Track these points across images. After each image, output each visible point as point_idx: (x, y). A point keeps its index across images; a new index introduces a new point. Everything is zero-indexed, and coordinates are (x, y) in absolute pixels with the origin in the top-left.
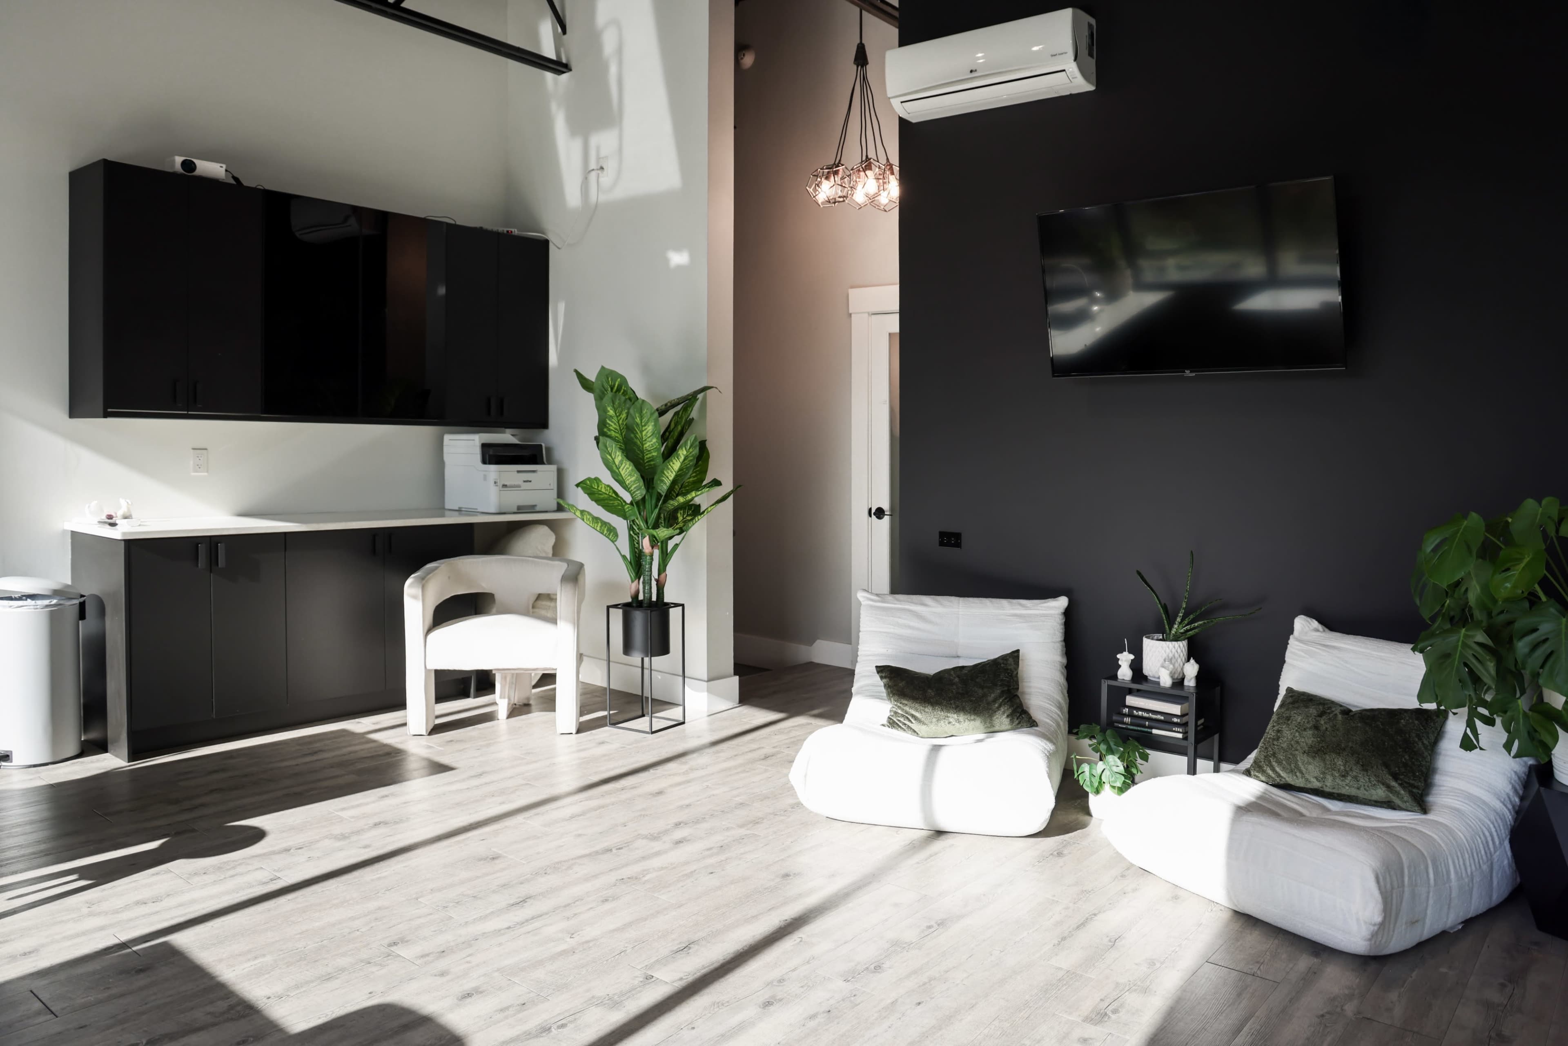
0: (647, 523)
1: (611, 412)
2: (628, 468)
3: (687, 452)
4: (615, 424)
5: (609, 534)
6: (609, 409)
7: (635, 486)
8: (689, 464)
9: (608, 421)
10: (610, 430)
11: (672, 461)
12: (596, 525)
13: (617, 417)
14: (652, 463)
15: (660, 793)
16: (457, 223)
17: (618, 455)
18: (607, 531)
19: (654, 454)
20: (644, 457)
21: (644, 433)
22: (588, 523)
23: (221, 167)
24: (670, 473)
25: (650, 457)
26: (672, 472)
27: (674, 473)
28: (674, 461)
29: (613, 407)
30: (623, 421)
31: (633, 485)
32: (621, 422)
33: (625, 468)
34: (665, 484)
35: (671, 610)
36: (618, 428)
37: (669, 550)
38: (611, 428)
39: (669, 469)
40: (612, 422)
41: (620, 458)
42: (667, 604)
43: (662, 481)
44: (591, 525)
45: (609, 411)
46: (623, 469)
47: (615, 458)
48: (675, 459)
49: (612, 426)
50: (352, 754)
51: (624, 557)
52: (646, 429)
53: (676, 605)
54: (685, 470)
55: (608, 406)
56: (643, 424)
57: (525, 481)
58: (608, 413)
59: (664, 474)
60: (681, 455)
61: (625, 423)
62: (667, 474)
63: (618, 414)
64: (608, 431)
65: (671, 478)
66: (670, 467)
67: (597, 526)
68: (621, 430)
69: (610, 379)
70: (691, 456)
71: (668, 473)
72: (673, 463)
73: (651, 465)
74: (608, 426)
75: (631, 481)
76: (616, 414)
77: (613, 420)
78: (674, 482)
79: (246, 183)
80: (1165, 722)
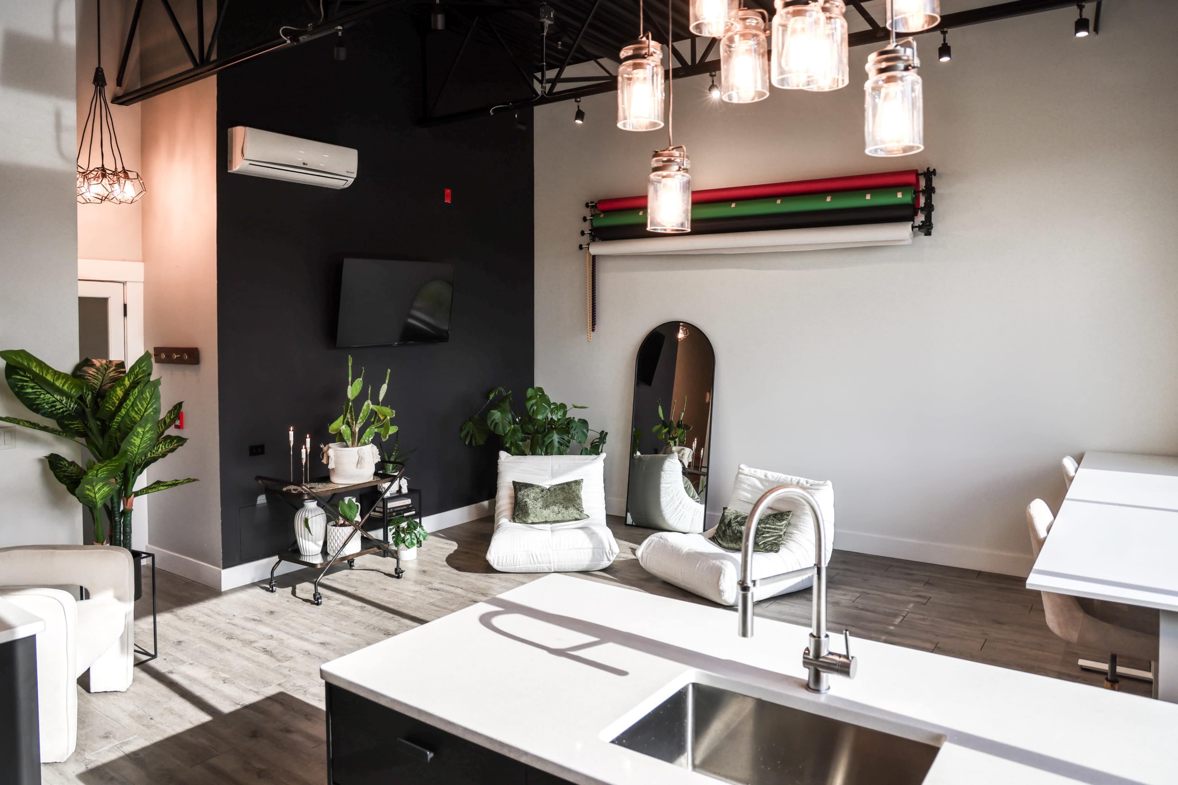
80: (408, 508)
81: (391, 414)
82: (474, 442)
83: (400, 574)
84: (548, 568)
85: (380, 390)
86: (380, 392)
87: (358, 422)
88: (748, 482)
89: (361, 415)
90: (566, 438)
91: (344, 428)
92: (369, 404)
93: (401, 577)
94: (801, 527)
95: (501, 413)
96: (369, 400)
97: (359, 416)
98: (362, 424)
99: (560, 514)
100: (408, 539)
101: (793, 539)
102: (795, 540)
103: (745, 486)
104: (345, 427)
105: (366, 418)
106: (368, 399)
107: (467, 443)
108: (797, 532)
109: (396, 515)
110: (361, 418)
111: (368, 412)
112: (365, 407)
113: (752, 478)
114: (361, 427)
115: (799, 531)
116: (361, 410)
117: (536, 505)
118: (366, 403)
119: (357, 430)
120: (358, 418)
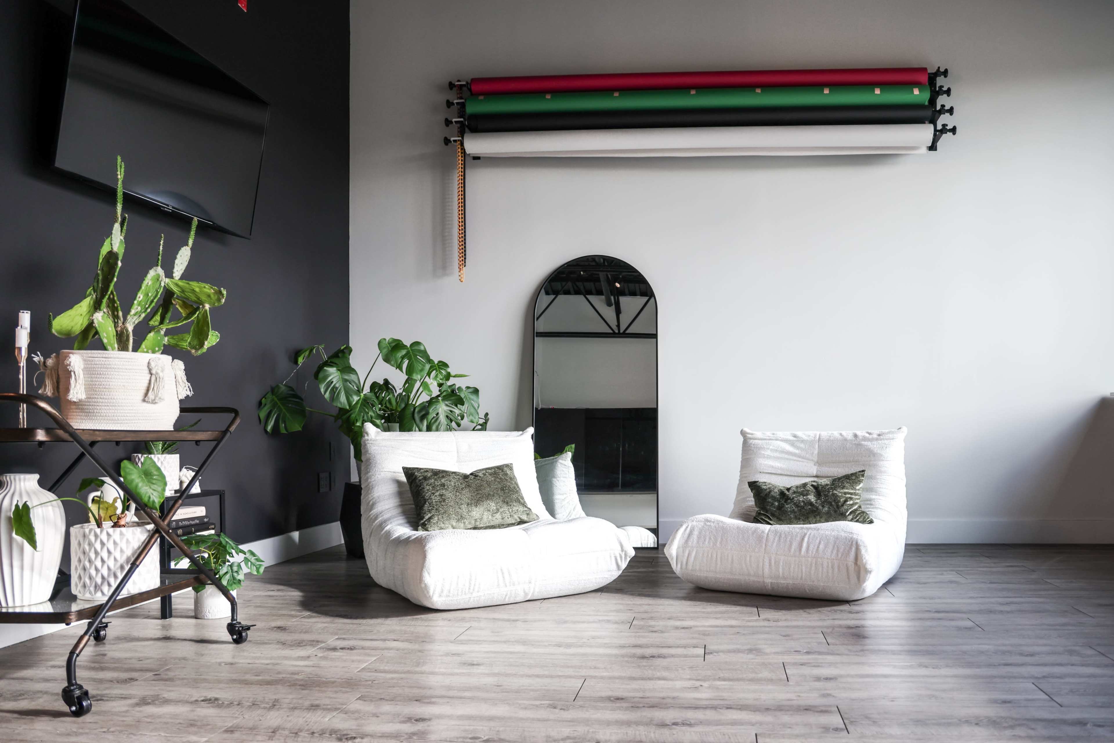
80: (202, 524)
81: (214, 297)
82: (282, 426)
83: (244, 634)
84: (524, 592)
85: (175, 258)
86: (176, 261)
87: (133, 312)
88: (771, 447)
89: (140, 296)
90: (457, 411)
91: (100, 318)
92: (158, 276)
93: (246, 640)
94: (881, 490)
95: (340, 372)
96: (159, 268)
97: (135, 299)
98: (143, 315)
99: (499, 513)
100: (227, 573)
101: (876, 506)
102: (880, 507)
103: (768, 453)
104: (103, 316)
105: (153, 304)
106: (157, 265)
107: (269, 428)
108: (877, 497)
109: (184, 535)
110: (139, 304)
111: (157, 292)
112: (149, 280)
113: (774, 441)
114: (139, 323)
115: (879, 495)
116: (140, 287)
117: (461, 499)
118: (152, 273)
119: (130, 327)
120: (133, 303)
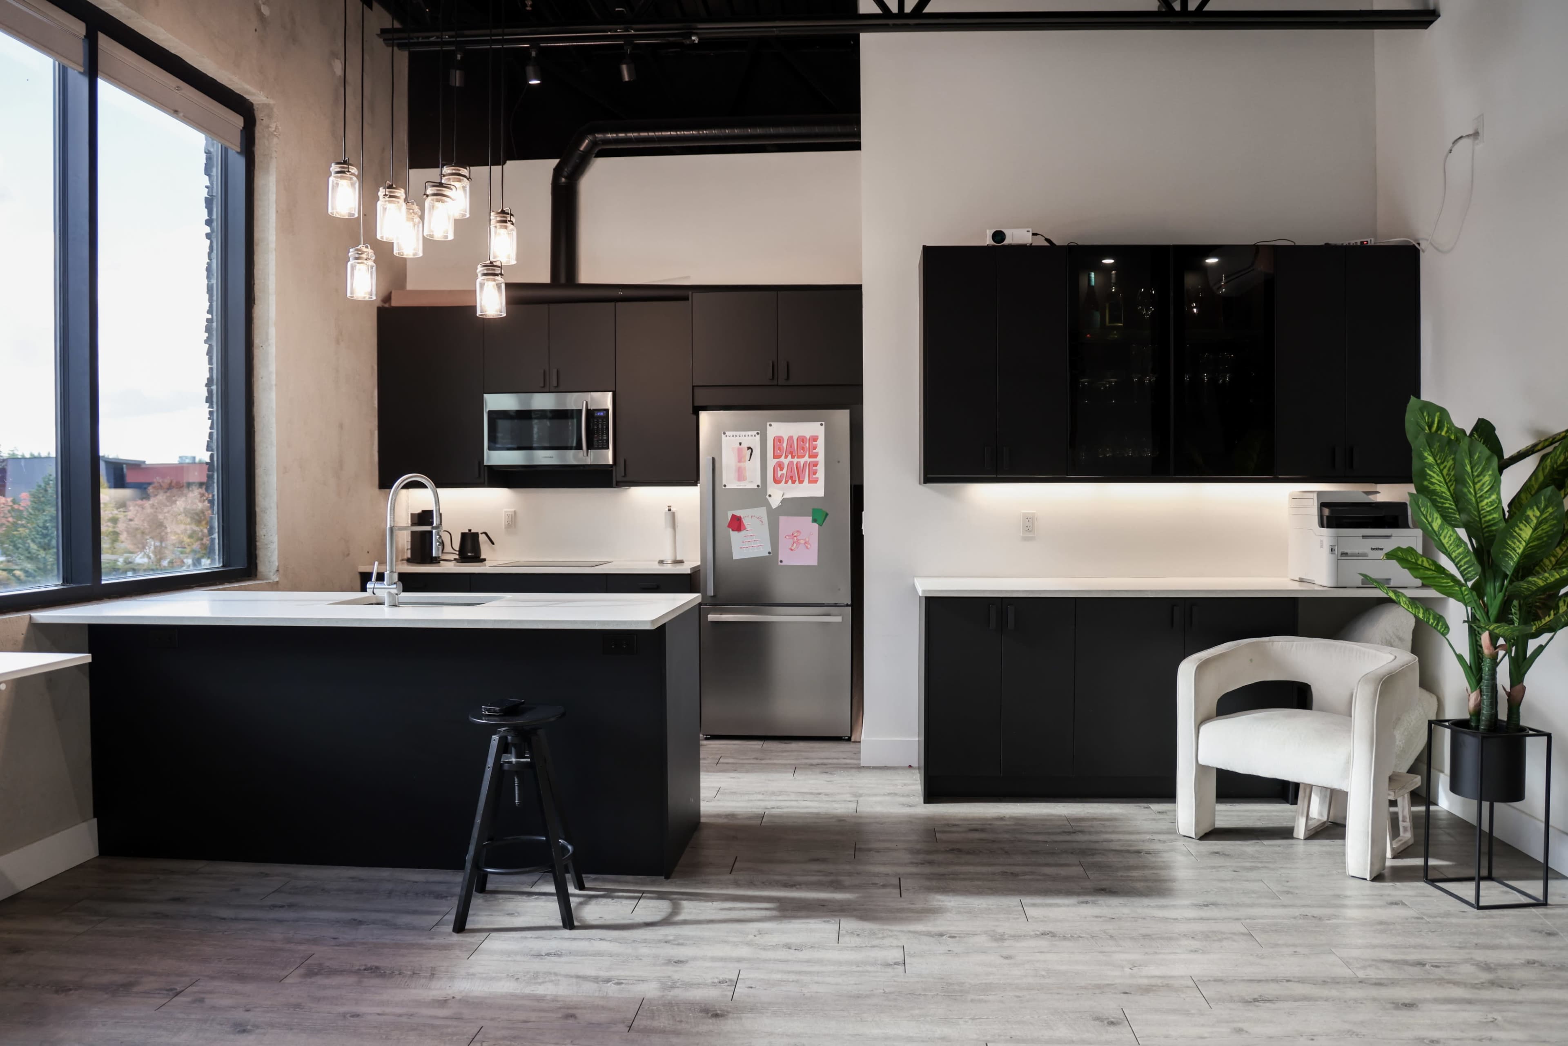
0: (1487, 613)
1: (1430, 459)
2: (1451, 536)
3: (1542, 512)
4: (1438, 475)
5: (1437, 624)
6: (1426, 454)
7: (1466, 560)
8: (1551, 530)
9: (1429, 472)
10: (1433, 484)
11: (1518, 526)
12: (1417, 611)
13: (1438, 465)
14: (1494, 528)
15: (1409, 1006)
16: (1297, 244)
17: (1437, 518)
18: (1434, 620)
19: (1495, 516)
20: (1480, 519)
21: (1478, 486)
22: (1406, 607)
23: (1028, 231)
24: (1518, 543)
25: (1489, 521)
26: (1520, 542)
27: (1524, 544)
28: (1521, 526)
29: (1431, 452)
30: (1449, 470)
31: (1463, 558)
32: (1445, 472)
33: (1448, 535)
34: (1512, 558)
35: (1528, 740)
36: (1442, 480)
37: (1529, 654)
38: (1434, 480)
39: (1514, 537)
40: (1434, 472)
41: (1439, 521)
42: (1523, 729)
43: (1507, 554)
44: (1410, 610)
45: (1426, 458)
46: (1445, 537)
47: (1432, 521)
48: (1521, 522)
49: (1434, 477)
50: (1104, 843)
51: (1460, 658)
52: (1481, 480)
53: (1539, 733)
54: (1545, 539)
55: (1425, 451)
56: (1476, 474)
57: (1373, 549)
58: (1426, 461)
59: (1508, 544)
60: (1531, 516)
61: (1452, 473)
62: (1513, 545)
63: (1439, 461)
64: (1430, 485)
65: (1520, 551)
66: (1515, 534)
67: (1419, 613)
68: (1447, 484)
69: (1425, 414)
70: (1553, 519)
71: (1515, 543)
72: (1521, 529)
73: (1492, 531)
74: (1428, 477)
75: (1460, 554)
76: (1436, 461)
77: (1434, 470)
78: (1524, 556)
79: (1057, 242)
